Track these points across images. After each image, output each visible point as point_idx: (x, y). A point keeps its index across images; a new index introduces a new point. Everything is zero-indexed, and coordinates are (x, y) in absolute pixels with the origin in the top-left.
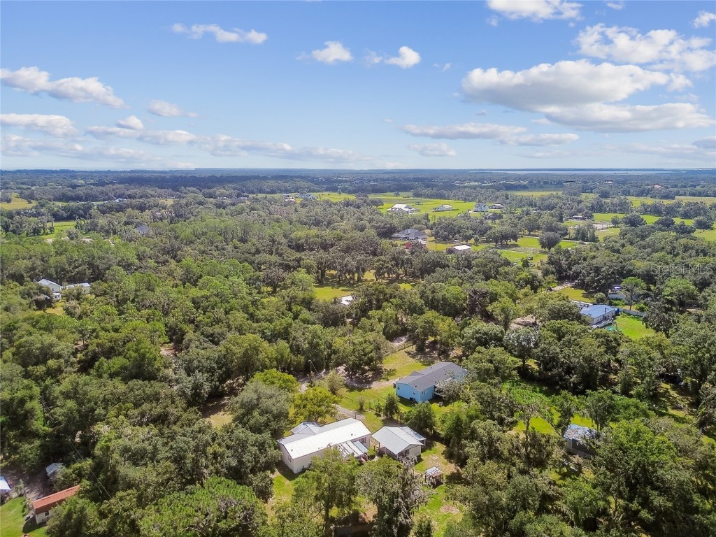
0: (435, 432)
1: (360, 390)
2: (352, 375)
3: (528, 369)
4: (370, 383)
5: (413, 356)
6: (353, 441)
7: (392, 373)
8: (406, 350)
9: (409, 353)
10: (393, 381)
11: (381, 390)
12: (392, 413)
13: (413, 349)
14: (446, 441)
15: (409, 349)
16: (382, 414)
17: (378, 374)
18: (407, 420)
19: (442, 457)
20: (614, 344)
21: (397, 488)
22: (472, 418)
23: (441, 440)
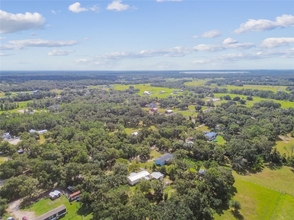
0: (166, 173)
1: (144, 162)
2: (141, 158)
3: (190, 154)
4: (147, 160)
5: (158, 152)
6: (146, 176)
7: (153, 157)
8: (156, 149)
9: (157, 151)
10: (153, 159)
11: (150, 162)
12: (154, 169)
13: (158, 149)
14: (169, 175)
15: (157, 149)
16: (152, 169)
17: (149, 157)
18: (159, 170)
19: (169, 179)
20: (213, 146)
21: (160, 186)
22: (176, 169)
23: (168, 175)
